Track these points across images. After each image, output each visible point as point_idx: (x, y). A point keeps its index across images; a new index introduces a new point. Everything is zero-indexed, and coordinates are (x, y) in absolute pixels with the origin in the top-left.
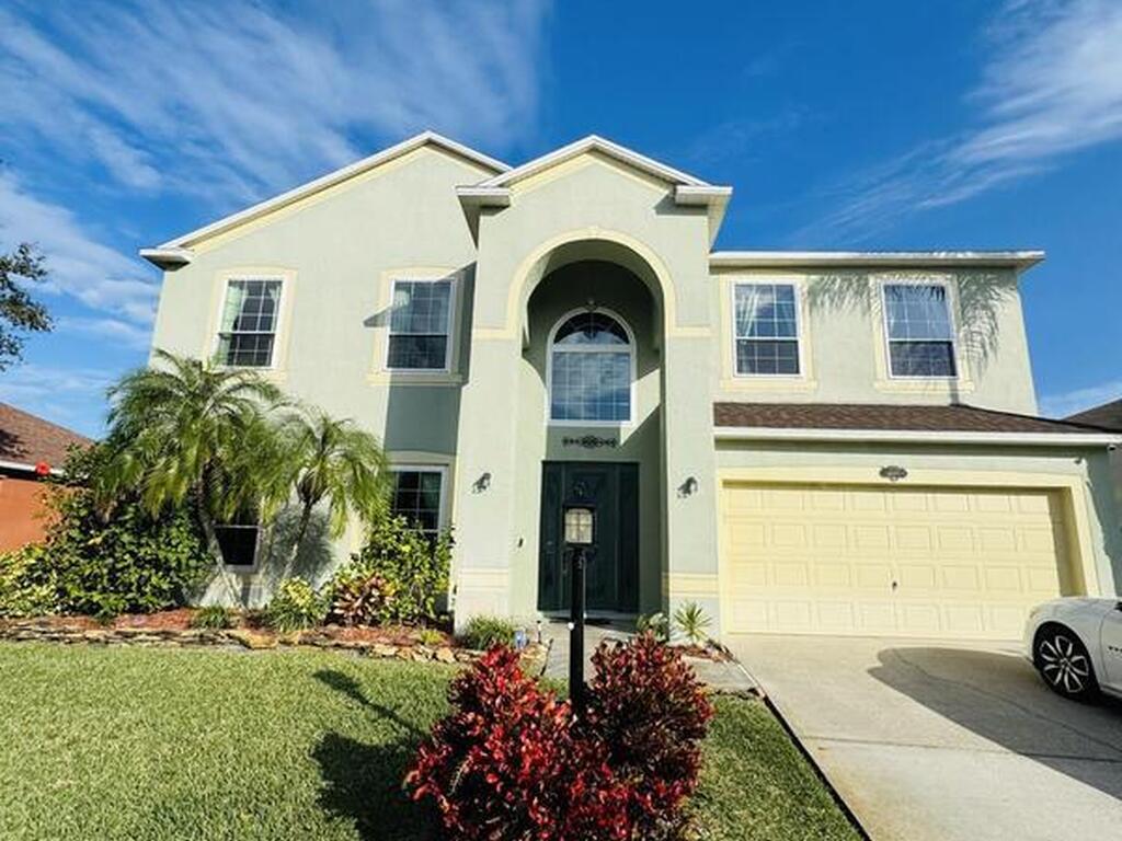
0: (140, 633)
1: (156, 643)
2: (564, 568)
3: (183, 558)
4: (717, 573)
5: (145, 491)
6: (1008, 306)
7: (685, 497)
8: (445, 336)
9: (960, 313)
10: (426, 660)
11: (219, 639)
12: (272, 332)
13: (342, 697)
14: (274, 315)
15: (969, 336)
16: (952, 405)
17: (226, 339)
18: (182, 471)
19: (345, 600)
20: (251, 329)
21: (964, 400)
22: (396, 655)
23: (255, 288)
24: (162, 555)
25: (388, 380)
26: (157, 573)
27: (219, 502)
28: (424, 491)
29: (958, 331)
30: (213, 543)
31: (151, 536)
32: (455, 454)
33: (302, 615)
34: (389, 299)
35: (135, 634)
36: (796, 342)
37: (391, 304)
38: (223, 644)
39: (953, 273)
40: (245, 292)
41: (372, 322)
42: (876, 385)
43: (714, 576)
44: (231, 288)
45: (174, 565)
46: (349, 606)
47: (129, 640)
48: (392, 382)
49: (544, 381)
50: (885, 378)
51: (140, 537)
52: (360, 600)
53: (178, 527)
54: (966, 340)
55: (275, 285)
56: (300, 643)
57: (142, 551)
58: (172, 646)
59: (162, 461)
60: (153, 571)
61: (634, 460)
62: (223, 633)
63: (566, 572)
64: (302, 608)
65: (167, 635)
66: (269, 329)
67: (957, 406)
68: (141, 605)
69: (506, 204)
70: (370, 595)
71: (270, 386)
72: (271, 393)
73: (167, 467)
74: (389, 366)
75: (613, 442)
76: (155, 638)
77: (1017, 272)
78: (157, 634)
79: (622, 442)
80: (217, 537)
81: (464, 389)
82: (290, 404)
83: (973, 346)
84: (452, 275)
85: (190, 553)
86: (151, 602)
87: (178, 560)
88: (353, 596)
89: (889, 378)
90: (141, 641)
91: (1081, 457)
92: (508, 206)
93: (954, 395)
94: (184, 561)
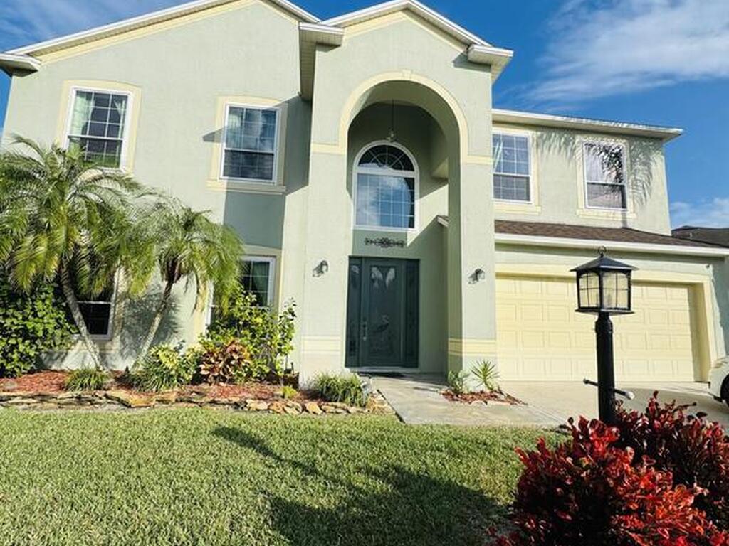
0: (15, 397)
1: (33, 405)
2: (364, 336)
3: (50, 328)
4: (495, 339)
5: (14, 266)
6: (658, 164)
7: (473, 284)
8: (272, 155)
9: (629, 167)
10: (297, 412)
11: (97, 400)
12: (119, 139)
13: (252, 453)
14: (121, 125)
15: (634, 182)
16: (623, 228)
17: (75, 142)
18: (51, 249)
19: (210, 363)
20: (100, 135)
21: (630, 225)
22: (268, 409)
23: (101, 100)
24: (30, 325)
25: (225, 186)
26: (23, 341)
27: (86, 279)
28: (254, 276)
29: (628, 179)
30: (77, 315)
31: (16, 308)
32: (281, 249)
33: (172, 376)
34: (224, 122)
35: (9, 398)
36: (528, 179)
37: (226, 124)
38: (101, 404)
39: (627, 139)
40: (92, 103)
41: (210, 138)
42: (578, 211)
43: (493, 341)
44: (78, 98)
45: (40, 334)
46: (214, 367)
47: (4, 403)
48: (228, 189)
49: (351, 195)
50: (584, 207)
51: (7, 309)
52: (222, 363)
53: (43, 301)
54: (632, 185)
55: (121, 99)
56: (176, 401)
57: (8, 322)
58: (51, 408)
59: (31, 238)
60: (20, 340)
61: (417, 258)
62: (101, 393)
63: (365, 338)
64: (172, 370)
65: (43, 398)
66: (117, 137)
67: (625, 229)
68: (7, 370)
69: (337, 43)
70: (232, 359)
71: (129, 179)
72: (131, 185)
73: (35, 244)
74: (224, 175)
75: (402, 244)
76: (31, 400)
77: (664, 140)
78: (33, 397)
79: (408, 244)
80: (81, 310)
81: (288, 197)
82: (156, 194)
83: (637, 189)
84: (279, 105)
85: (56, 324)
86: (18, 367)
87: (45, 331)
88: (216, 359)
89: (586, 208)
90: (17, 404)
91: (710, 264)
92: (339, 46)
93: (624, 222)
94: (50, 331)
